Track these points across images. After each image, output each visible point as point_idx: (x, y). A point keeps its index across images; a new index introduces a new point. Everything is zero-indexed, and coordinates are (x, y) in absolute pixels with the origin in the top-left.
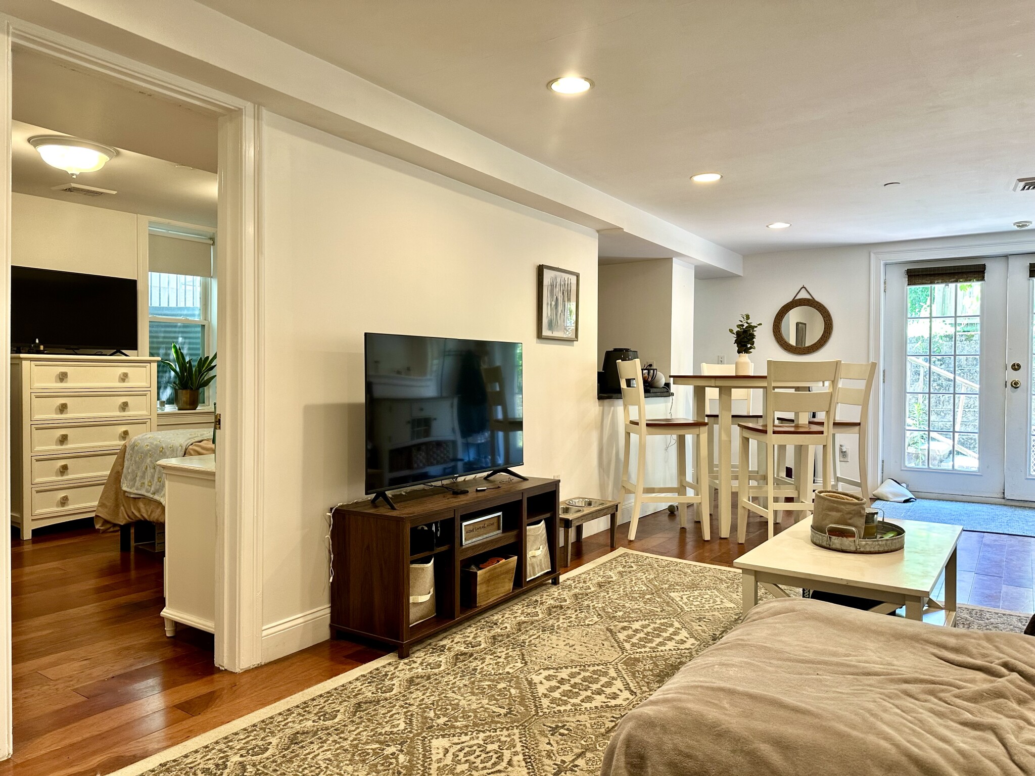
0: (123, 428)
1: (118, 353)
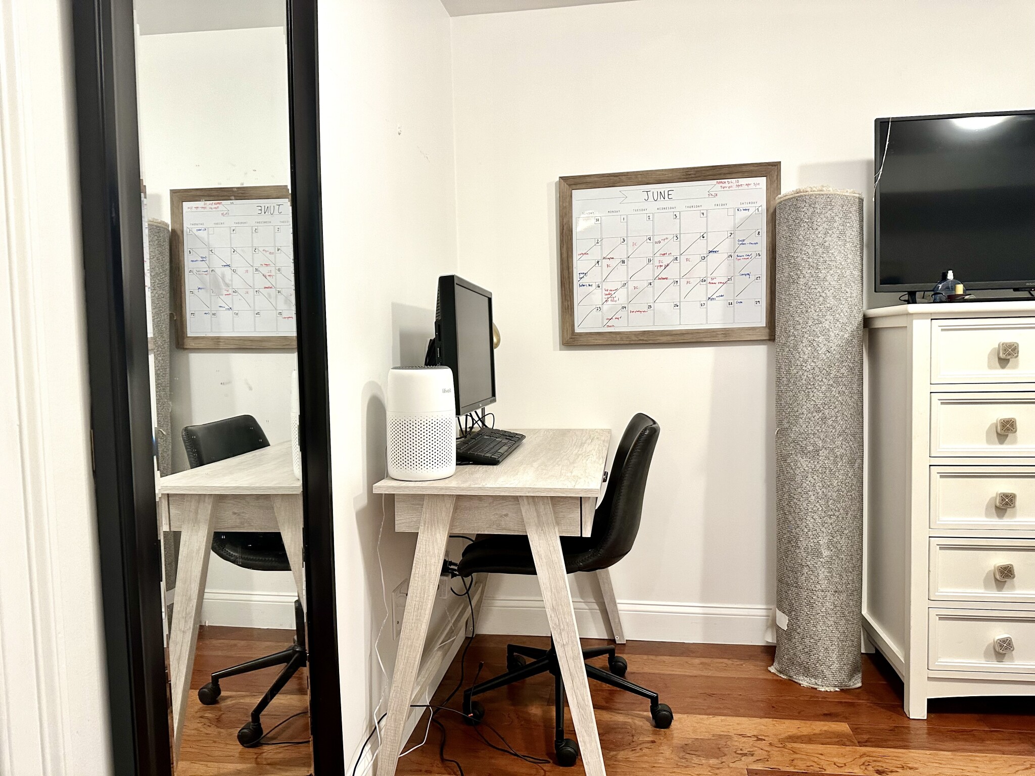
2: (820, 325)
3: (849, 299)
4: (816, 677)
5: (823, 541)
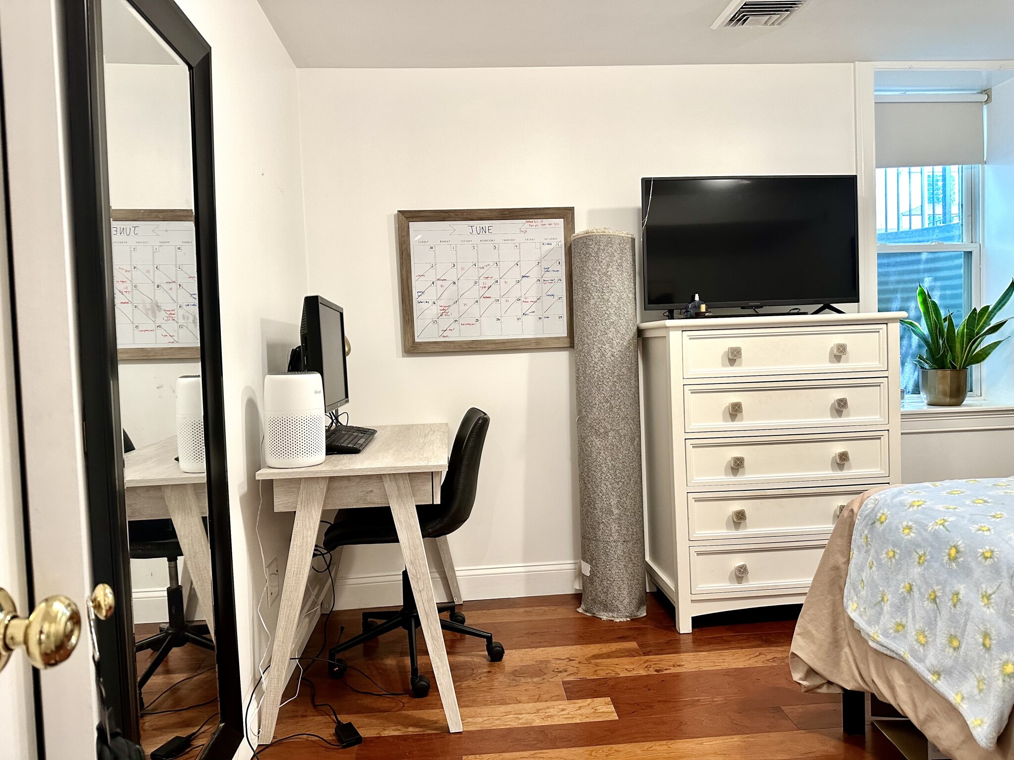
0: (838, 448)
1: (827, 310)
2: (606, 336)
3: (626, 316)
4: (612, 611)
5: (614, 502)
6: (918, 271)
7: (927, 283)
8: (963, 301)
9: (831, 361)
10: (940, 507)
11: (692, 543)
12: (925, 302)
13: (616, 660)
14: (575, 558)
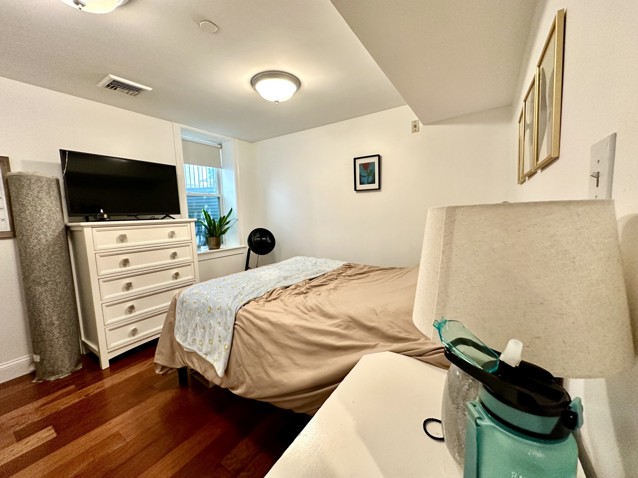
0: (175, 271)
1: (168, 217)
2: (41, 230)
3: (56, 220)
4: (58, 374)
5: (54, 318)
6: (203, 202)
7: (206, 207)
8: (218, 213)
9: (169, 238)
10: (205, 292)
11: (106, 327)
12: (205, 214)
13: (58, 401)
14: (30, 353)
